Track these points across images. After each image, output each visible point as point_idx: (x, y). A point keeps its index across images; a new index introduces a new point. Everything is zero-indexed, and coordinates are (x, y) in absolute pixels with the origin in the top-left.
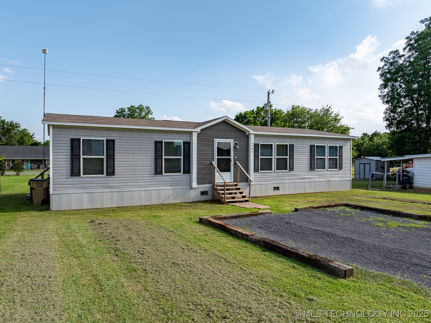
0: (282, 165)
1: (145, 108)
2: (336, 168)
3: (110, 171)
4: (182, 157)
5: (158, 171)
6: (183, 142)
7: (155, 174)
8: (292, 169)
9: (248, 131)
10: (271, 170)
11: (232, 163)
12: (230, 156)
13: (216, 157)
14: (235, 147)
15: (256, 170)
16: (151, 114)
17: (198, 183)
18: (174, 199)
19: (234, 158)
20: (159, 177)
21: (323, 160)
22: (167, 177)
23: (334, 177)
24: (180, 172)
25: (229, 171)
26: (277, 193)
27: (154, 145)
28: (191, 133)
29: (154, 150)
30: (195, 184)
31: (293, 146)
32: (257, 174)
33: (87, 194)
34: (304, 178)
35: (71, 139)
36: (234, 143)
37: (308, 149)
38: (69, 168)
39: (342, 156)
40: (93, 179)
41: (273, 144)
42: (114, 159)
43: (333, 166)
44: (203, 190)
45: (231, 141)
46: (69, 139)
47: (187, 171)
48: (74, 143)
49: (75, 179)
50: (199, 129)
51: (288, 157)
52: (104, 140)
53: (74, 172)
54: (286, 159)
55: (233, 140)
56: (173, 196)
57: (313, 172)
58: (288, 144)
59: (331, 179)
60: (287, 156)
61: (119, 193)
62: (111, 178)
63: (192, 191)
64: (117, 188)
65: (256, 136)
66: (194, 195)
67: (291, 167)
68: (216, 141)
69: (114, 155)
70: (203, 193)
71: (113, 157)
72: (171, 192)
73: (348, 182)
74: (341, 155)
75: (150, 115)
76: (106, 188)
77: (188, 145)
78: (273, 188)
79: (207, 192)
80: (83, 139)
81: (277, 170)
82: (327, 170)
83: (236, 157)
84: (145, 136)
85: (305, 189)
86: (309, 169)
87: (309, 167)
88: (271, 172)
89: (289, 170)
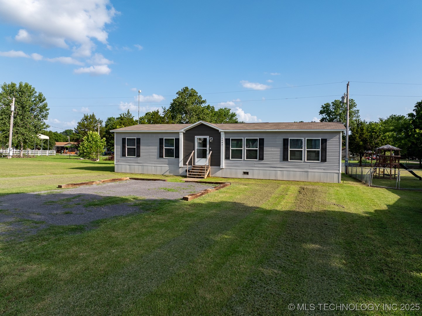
0: (251, 155)
2: (318, 160)
3: (138, 155)
4: (174, 148)
5: (161, 156)
6: (175, 139)
7: (159, 157)
8: (262, 159)
10: (241, 158)
11: (208, 152)
12: (206, 147)
13: (196, 148)
14: (210, 141)
15: (227, 158)
18: (170, 173)
20: (162, 159)
21: (299, 152)
22: (166, 159)
23: (313, 169)
24: (174, 157)
25: (206, 157)
26: (246, 176)
27: (159, 140)
28: (178, 133)
29: (159, 143)
30: (181, 164)
31: (263, 139)
32: (228, 161)
33: (128, 166)
34: (275, 167)
35: (122, 138)
36: (209, 138)
37: (281, 142)
38: (122, 152)
39: (326, 149)
40: (132, 158)
41: (243, 138)
44: (186, 169)
45: (207, 137)
47: (177, 156)
48: (124, 140)
51: (258, 149)
52: (136, 139)
54: (256, 150)
55: (209, 136)
56: (169, 171)
57: (286, 163)
58: (258, 138)
59: (309, 170)
61: (142, 166)
62: (139, 159)
63: (180, 169)
64: (141, 163)
65: (225, 133)
66: (181, 171)
67: (261, 157)
68: (196, 137)
69: (140, 146)
71: (139, 148)
72: (168, 168)
73: (336, 175)
74: (324, 148)
76: (136, 163)
77: (178, 140)
78: (242, 173)
80: (127, 138)
81: (247, 159)
82: (305, 162)
83: (210, 148)
84: (155, 136)
85: (276, 176)
86: (282, 159)
87: (282, 158)
88: (241, 161)
89: (259, 160)
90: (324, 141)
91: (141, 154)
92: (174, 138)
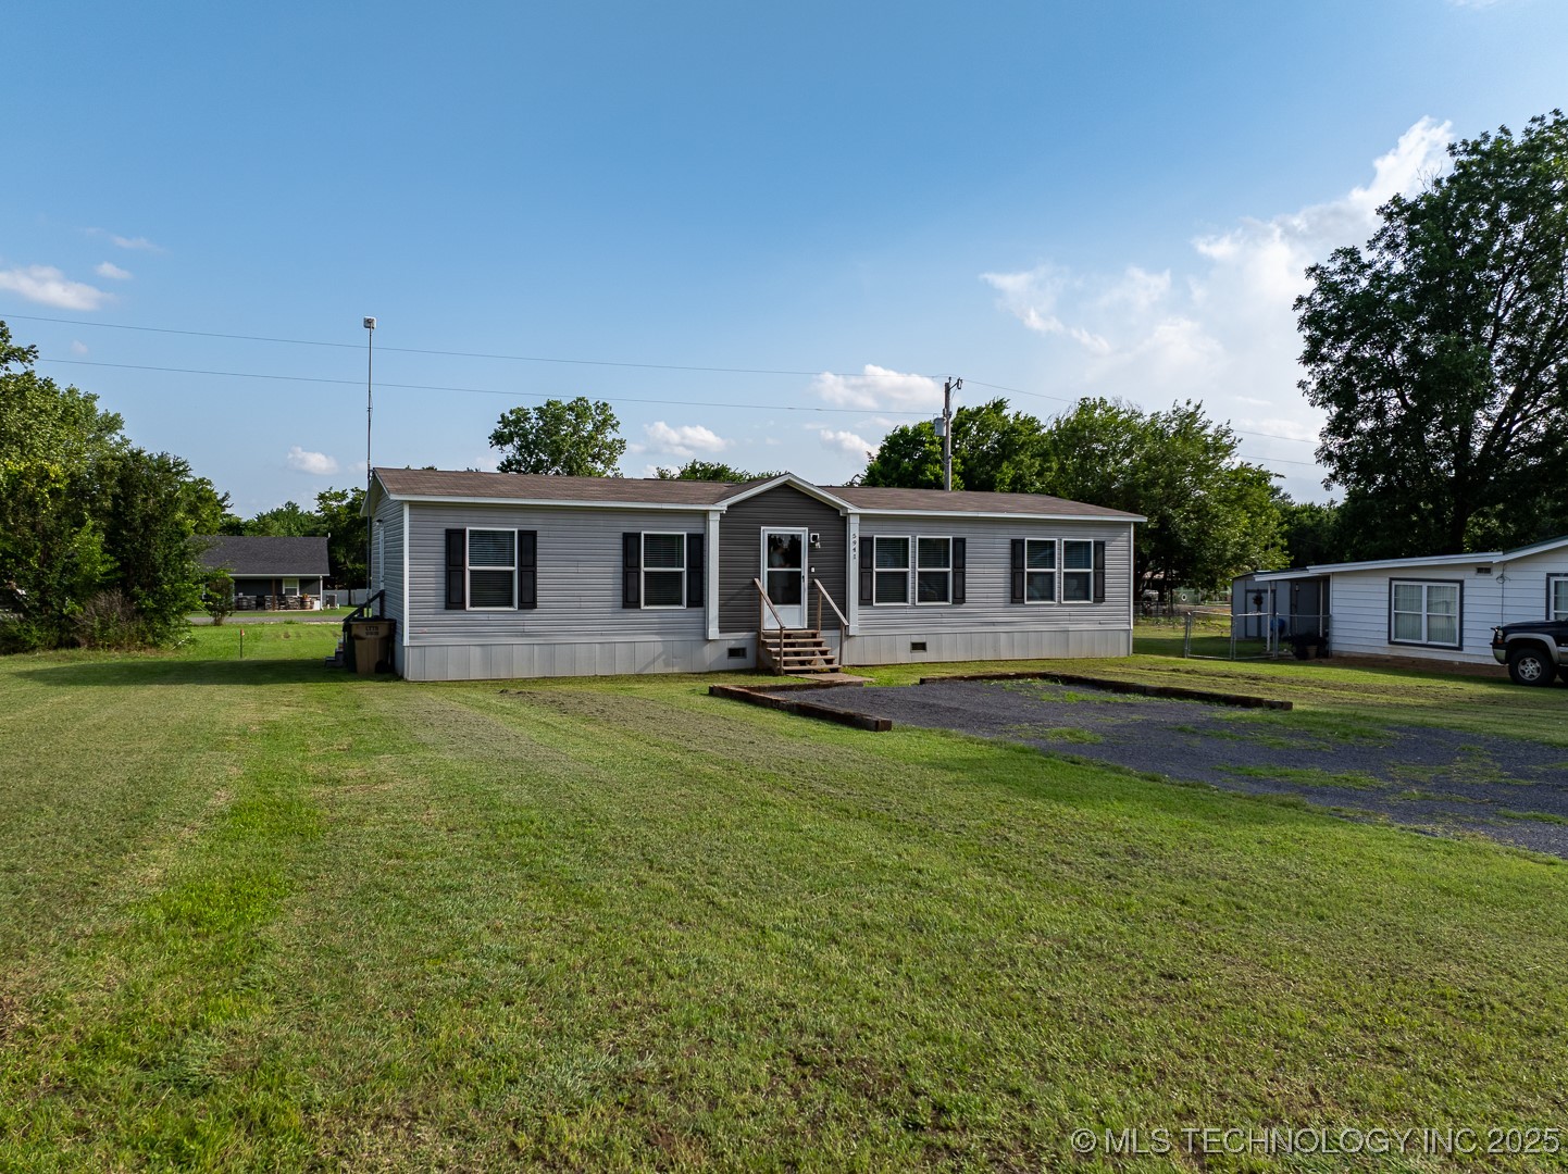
0: (933, 589)
1: (593, 407)
2: (1088, 598)
3: (527, 599)
4: (684, 569)
5: (629, 601)
6: (688, 534)
7: (624, 607)
8: (960, 599)
9: (843, 507)
10: (905, 600)
11: (805, 584)
12: (800, 567)
13: (765, 569)
14: (811, 546)
15: (865, 601)
16: (612, 427)
17: (722, 629)
18: (667, 664)
19: (810, 571)
20: (632, 614)
21: (1049, 576)
22: (650, 613)
24: (680, 603)
25: (798, 602)
26: (920, 656)
27: (621, 541)
28: (705, 514)
29: (621, 552)
30: (713, 632)
31: (963, 541)
32: (867, 611)
33: (478, 649)
34: (993, 624)
35: (447, 531)
36: (809, 535)
37: (1004, 550)
38: (443, 592)
39: (1103, 568)
40: (491, 616)
41: (909, 537)
42: (534, 573)
43: (1079, 593)
44: (733, 644)
45: (803, 532)
46: (443, 531)
47: (697, 600)
48: (454, 538)
49: (454, 617)
50: (723, 506)
51: (950, 569)
52: (513, 532)
53: (453, 602)
54: (946, 573)
55: (807, 529)
56: (664, 657)
57: (1019, 609)
58: (951, 537)
59: (1073, 627)
60: (948, 567)
61: (546, 647)
62: (529, 615)
63: (708, 648)
64: (540, 635)
65: (863, 517)
66: (712, 655)
67: (959, 595)
68: (766, 531)
69: (534, 565)
70: (733, 653)
71: (532, 569)
72: (659, 648)
73: (1123, 636)
74: (1099, 565)
75: (611, 430)
76: (517, 636)
77: (698, 542)
78: (909, 646)
79: (744, 650)
80: (470, 531)
81: (920, 601)
82: (1060, 604)
83: (813, 570)
84: (602, 523)
85: (996, 649)
86: (1009, 600)
87: (1009, 595)
88: (905, 607)
89: (953, 603)
90: (1100, 546)
91: (542, 596)
92: (685, 534)
